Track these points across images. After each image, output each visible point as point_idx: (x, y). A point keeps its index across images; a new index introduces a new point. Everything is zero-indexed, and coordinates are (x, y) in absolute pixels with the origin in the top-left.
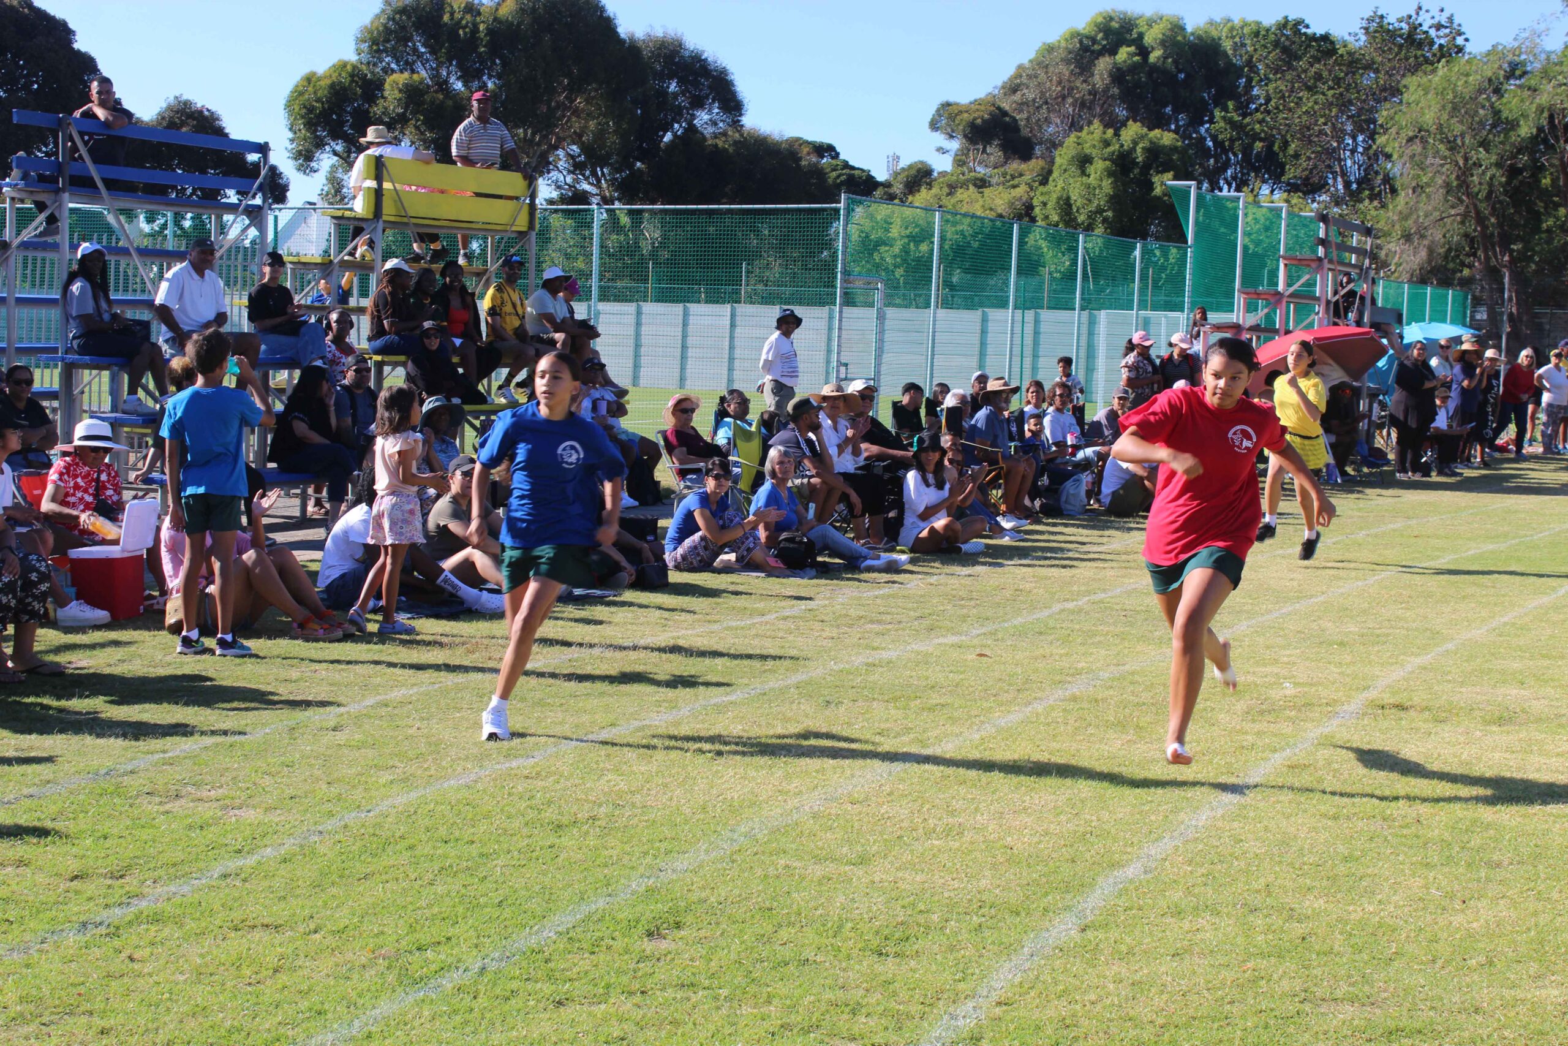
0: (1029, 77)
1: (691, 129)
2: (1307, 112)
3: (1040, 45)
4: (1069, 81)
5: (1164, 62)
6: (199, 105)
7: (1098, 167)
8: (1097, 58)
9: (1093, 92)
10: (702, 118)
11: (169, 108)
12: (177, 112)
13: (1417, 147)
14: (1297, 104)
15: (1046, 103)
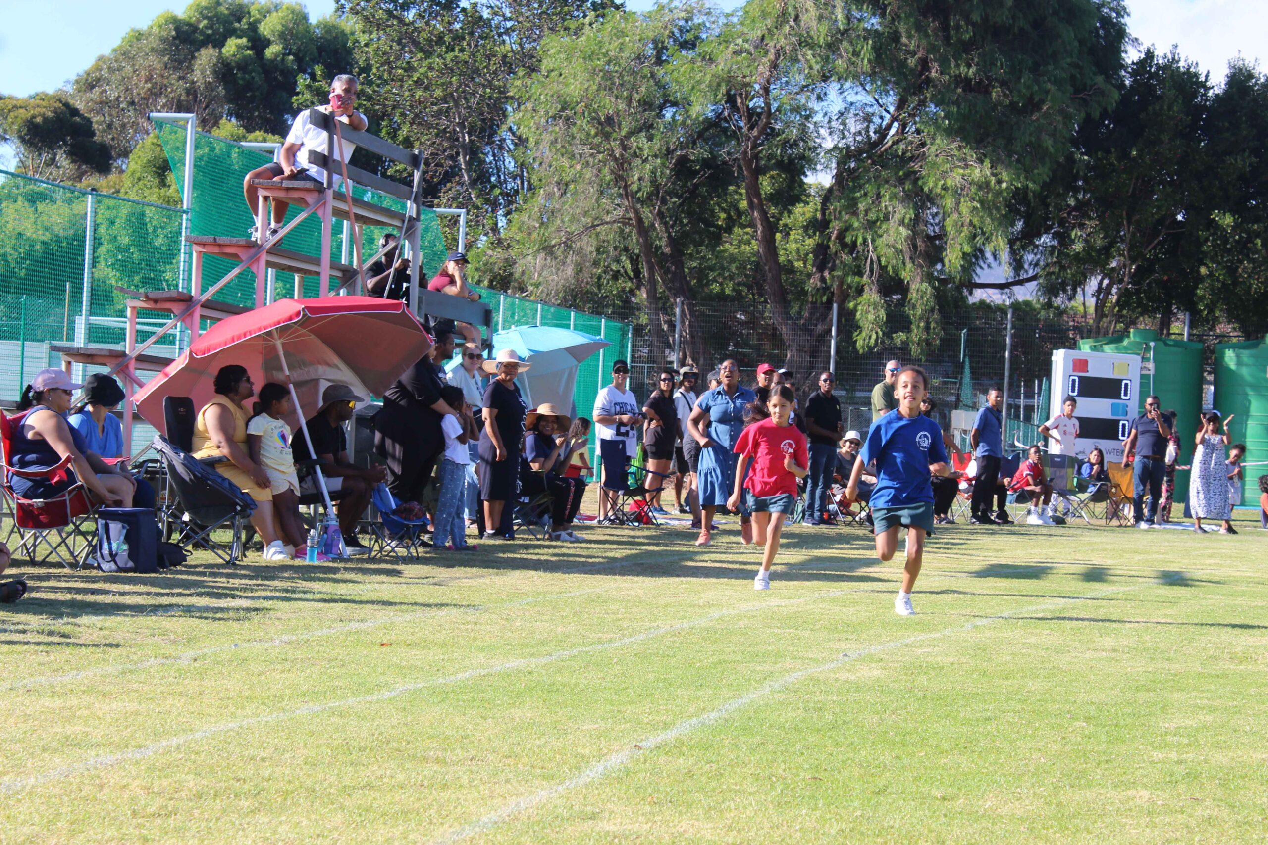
0: (111, 70)
2: (418, 83)
3: (128, 30)
4: (162, 76)
5: (283, 60)
8: (198, 50)
9: (192, 91)
13: (559, 128)
14: (405, 70)
15: (132, 103)
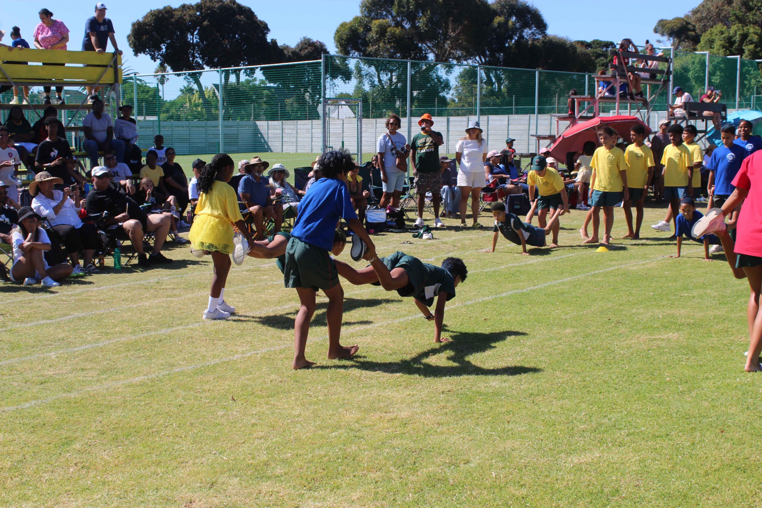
1: (521, 37)
4: (722, 6)
6: (315, 40)
7: (717, 44)
10: (527, 33)
11: (301, 42)
12: (305, 44)
